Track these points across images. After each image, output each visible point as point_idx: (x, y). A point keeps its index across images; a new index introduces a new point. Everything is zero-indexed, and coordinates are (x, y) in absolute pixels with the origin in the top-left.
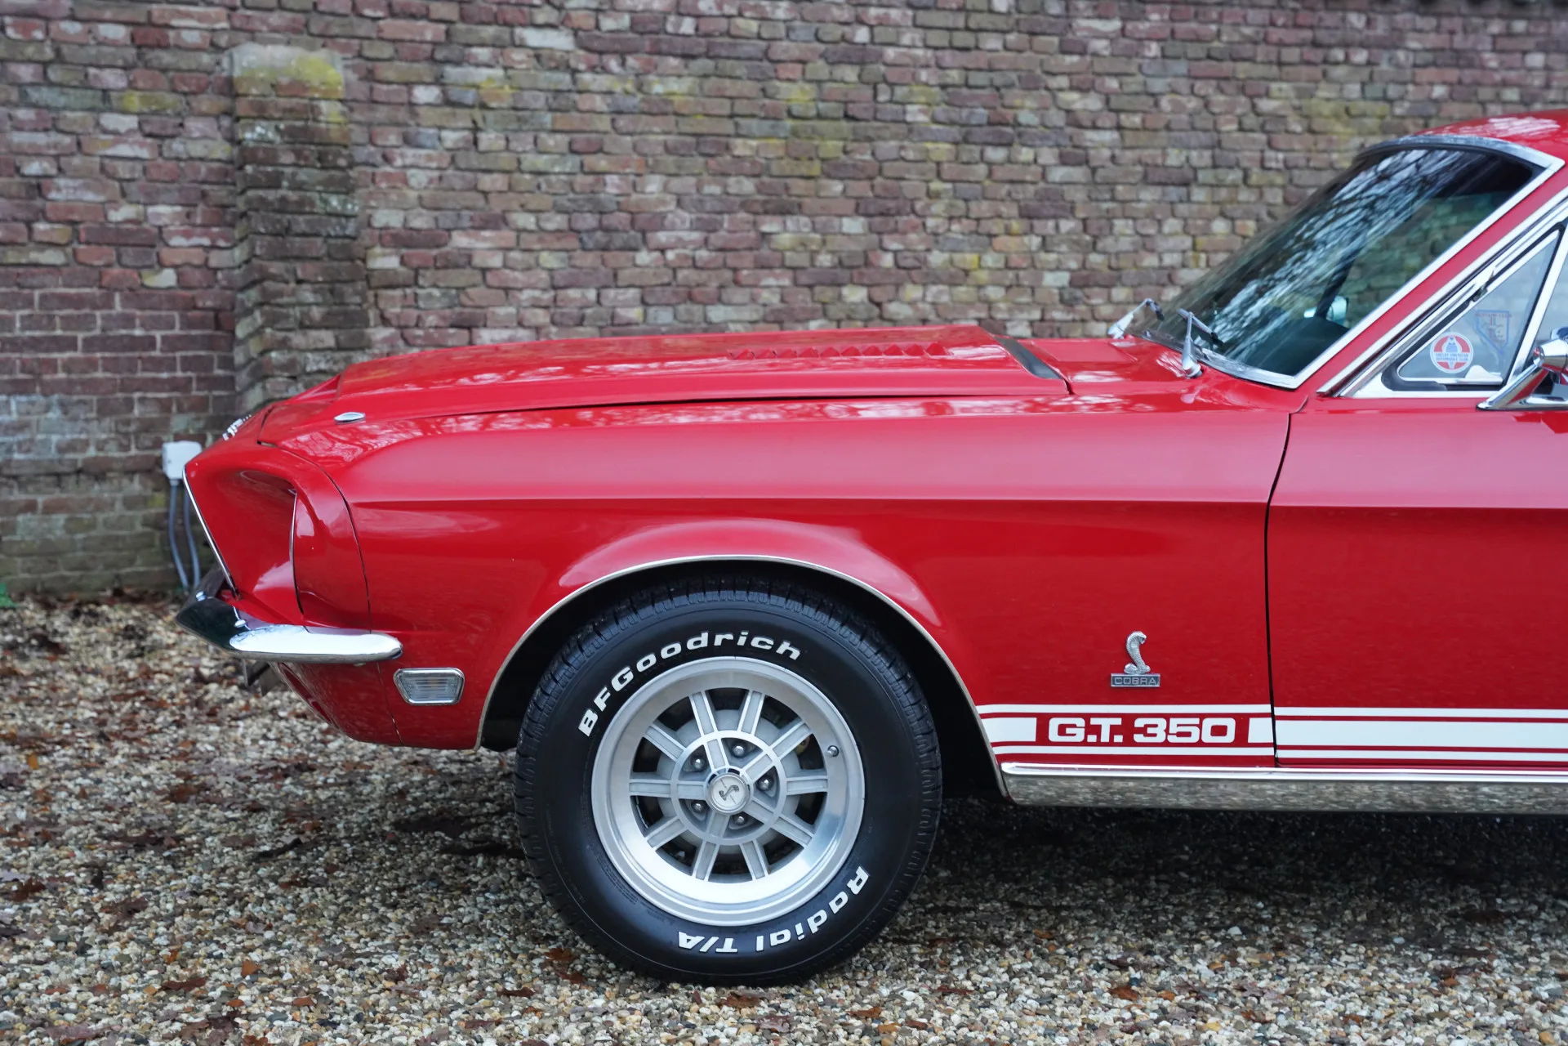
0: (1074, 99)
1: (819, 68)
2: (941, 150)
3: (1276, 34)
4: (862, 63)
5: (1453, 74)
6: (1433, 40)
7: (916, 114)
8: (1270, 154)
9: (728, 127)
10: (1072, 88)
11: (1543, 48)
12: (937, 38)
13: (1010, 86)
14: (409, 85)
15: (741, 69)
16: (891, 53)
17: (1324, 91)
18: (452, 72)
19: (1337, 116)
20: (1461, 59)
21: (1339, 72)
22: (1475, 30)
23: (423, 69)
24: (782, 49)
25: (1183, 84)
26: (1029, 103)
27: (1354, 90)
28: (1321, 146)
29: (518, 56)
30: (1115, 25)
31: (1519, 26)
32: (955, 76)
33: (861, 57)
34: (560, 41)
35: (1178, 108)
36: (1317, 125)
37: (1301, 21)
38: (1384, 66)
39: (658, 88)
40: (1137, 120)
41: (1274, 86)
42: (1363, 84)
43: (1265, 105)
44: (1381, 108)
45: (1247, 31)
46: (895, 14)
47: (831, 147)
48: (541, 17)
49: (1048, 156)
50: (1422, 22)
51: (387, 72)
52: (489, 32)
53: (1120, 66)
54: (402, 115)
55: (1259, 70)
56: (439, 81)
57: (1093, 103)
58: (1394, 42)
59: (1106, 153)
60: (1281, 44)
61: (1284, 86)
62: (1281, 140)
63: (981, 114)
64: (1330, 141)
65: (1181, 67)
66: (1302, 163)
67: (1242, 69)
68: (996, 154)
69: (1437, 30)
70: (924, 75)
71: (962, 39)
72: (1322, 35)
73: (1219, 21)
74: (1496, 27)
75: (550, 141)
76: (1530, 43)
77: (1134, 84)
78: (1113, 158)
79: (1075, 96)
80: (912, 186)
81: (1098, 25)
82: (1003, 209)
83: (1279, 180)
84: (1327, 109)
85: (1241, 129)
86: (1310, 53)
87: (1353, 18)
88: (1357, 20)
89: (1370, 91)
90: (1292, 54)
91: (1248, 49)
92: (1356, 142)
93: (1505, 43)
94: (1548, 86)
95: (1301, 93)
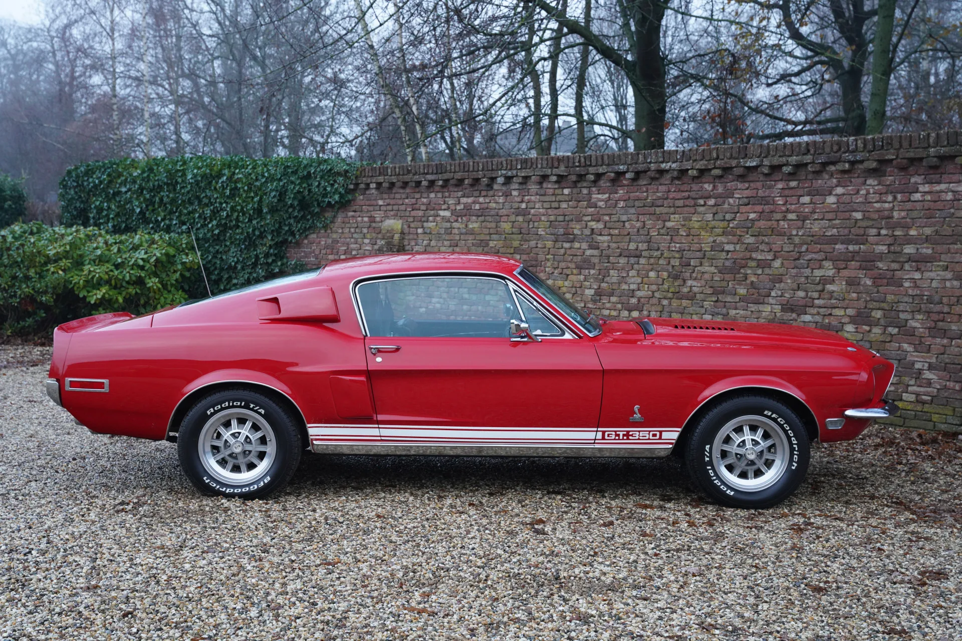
0: (593, 224)
1: (513, 218)
2: (549, 244)
3: (671, 195)
4: (524, 215)
5: (759, 208)
6: (747, 193)
7: (541, 232)
8: (671, 245)
9: (488, 238)
10: (592, 220)
12: (546, 205)
13: (572, 220)
14: (417, 228)
15: (490, 219)
16: (532, 211)
17: (694, 218)
18: (425, 224)
19: (703, 228)
20: (764, 201)
21: (701, 209)
22: (770, 187)
23: (419, 224)
24: (501, 212)
25: (634, 217)
26: (578, 227)
27: (709, 217)
28: (695, 241)
29: (438, 219)
30: (607, 195)
31: (793, 184)
32: (552, 218)
33: (525, 213)
34: (447, 214)
35: (633, 227)
36: (693, 232)
37: (682, 188)
38: (724, 206)
39: (471, 226)
40: (617, 231)
41: (672, 216)
42: (714, 214)
43: (669, 224)
44: (722, 224)
45: (659, 194)
46: (533, 198)
47: (516, 244)
48: (443, 207)
49: (584, 246)
50: (740, 185)
51: (412, 225)
52: (432, 212)
53: (609, 211)
54: (415, 237)
55: (667, 210)
56: (422, 227)
57: (600, 226)
58: (728, 195)
59: (606, 244)
60: (674, 199)
61: (677, 216)
62: (677, 239)
63: (561, 231)
64: (699, 239)
65: (633, 210)
66: (687, 248)
67: (658, 210)
68: (566, 245)
69: (750, 188)
70: (543, 218)
71: (555, 205)
72: (693, 194)
73: (647, 192)
74: (780, 185)
75: (446, 243)
76: (800, 192)
77: (614, 218)
78: (609, 246)
79: (593, 223)
80: (541, 257)
81: (600, 196)
82: (570, 265)
83: (677, 256)
84: (697, 225)
85: (659, 234)
86: (688, 202)
87: (706, 186)
88: (708, 187)
89: (716, 217)
90: (681, 203)
91: (659, 202)
92: (711, 239)
93: (787, 192)
94: (814, 212)
95: (685, 219)
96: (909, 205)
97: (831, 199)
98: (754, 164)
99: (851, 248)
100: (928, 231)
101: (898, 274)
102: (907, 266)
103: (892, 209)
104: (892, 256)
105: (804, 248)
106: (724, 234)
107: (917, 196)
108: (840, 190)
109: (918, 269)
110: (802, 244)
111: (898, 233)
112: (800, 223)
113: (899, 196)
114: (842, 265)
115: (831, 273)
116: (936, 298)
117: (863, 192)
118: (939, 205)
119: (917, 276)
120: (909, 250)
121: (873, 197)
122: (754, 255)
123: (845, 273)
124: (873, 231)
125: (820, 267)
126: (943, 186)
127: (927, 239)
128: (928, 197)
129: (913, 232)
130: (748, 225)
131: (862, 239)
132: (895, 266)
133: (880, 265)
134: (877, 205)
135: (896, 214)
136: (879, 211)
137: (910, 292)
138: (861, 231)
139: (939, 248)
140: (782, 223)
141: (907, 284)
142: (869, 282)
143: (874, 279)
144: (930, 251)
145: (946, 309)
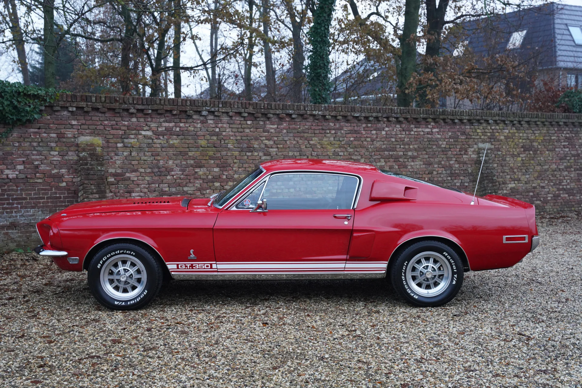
0: (267, 142)
1: (208, 137)
2: (236, 153)
3: (313, 128)
4: (217, 136)
5: (355, 135)
6: (350, 128)
7: (230, 146)
8: (313, 153)
9: (187, 150)
10: (266, 140)
11: (375, 130)
12: (234, 130)
13: (252, 139)
14: (116, 143)
15: (190, 138)
16: (224, 133)
17: (325, 139)
18: (126, 140)
19: (328, 144)
20: (356, 132)
21: (329, 135)
22: (359, 126)
23: (119, 140)
24: (200, 133)
25: (292, 138)
26: (256, 143)
27: (332, 139)
28: (325, 151)
29: (140, 136)
30: (276, 126)
31: (369, 125)
32: (239, 138)
33: (217, 134)
34: (149, 133)
35: (291, 143)
36: (324, 146)
37: (319, 124)
38: (339, 134)
39: (171, 142)
40: (282, 146)
41: (313, 138)
42: (334, 138)
43: (311, 142)
44: (338, 143)
45: (306, 127)
46: (225, 125)
47: (211, 153)
48: (145, 129)
49: (261, 154)
50: (346, 124)
51: (112, 141)
52: (134, 132)
53: (277, 135)
54: (115, 149)
55: (310, 135)
56: (123, 142)
57: (271, 143)
58: (341, 129)
59: (275, 153)
60: (314, 129)
61: (316, 138)
62: (316, 150)
63: (245, 145)
64: (327, 150)
65: (292, 135)
66: (321, 154)
67: (306, 135)
68: (249, 154)
69: (351, 126)
70: (232, 138)
71: (240, 130)
72: (323, 127)
73: (300, 125)
74: (364, 125)
75: (147, 154)
76: (372, 129)
77: (280, 138)
78: (276, 154)
79: (267, 141)
80: (230, 161)
81: (271, 126)
82: (251, 165)
84: (326, 143)
85: (306, 147)
86: (321, 131)
87: (331, 124)
88: (332, 124)
89: (336, 139)
90: (317, 132)
91: (307, 131)
92: (333, 150)
93: (366, 129)
94: (377, 138)
95: (320, 140)
96: (410, 136)
97: (384, 133)
98: (358, 115)
99: (391, 153)
100: (416, 146)
101: (407, 163)
102: (410, 160)
103: (405, 138)
104: (404, 156)
105: (373, 154)
106: (340, 147)
107: (412, 133)
108: (387, 129)
109: (413, 161)
110: (372, 152)
111: (407, 147)
112: (371, 143)
113: (407, 132)
114: (387, 160)
115: (383, 164)
116: (418, 172)
117: (395, 130)
118: (419, 136)
119: (412, 164)
120: (410, 153)
121: (398, 133)
122: (353, 157)
123: (389, 164)
124: (398, 146)
125: (380, 162)
126: (420, 129)
127: (415, 150)
128: (416, 133)
129: (411, 147)
130: (349, 144)
131: (394, 149)
132: (406, 160)
133: (401, 160)
134: (400, 136)
135: (406, 140)
136: (400, 138)
137: (410, 170)
138: (394, 146)
139: (420, 153)
140: (364, 142)
141: (409, 167)
142: (397, 167)
143: (398, 166)
144: (416, 154)
145: (421, 176)
